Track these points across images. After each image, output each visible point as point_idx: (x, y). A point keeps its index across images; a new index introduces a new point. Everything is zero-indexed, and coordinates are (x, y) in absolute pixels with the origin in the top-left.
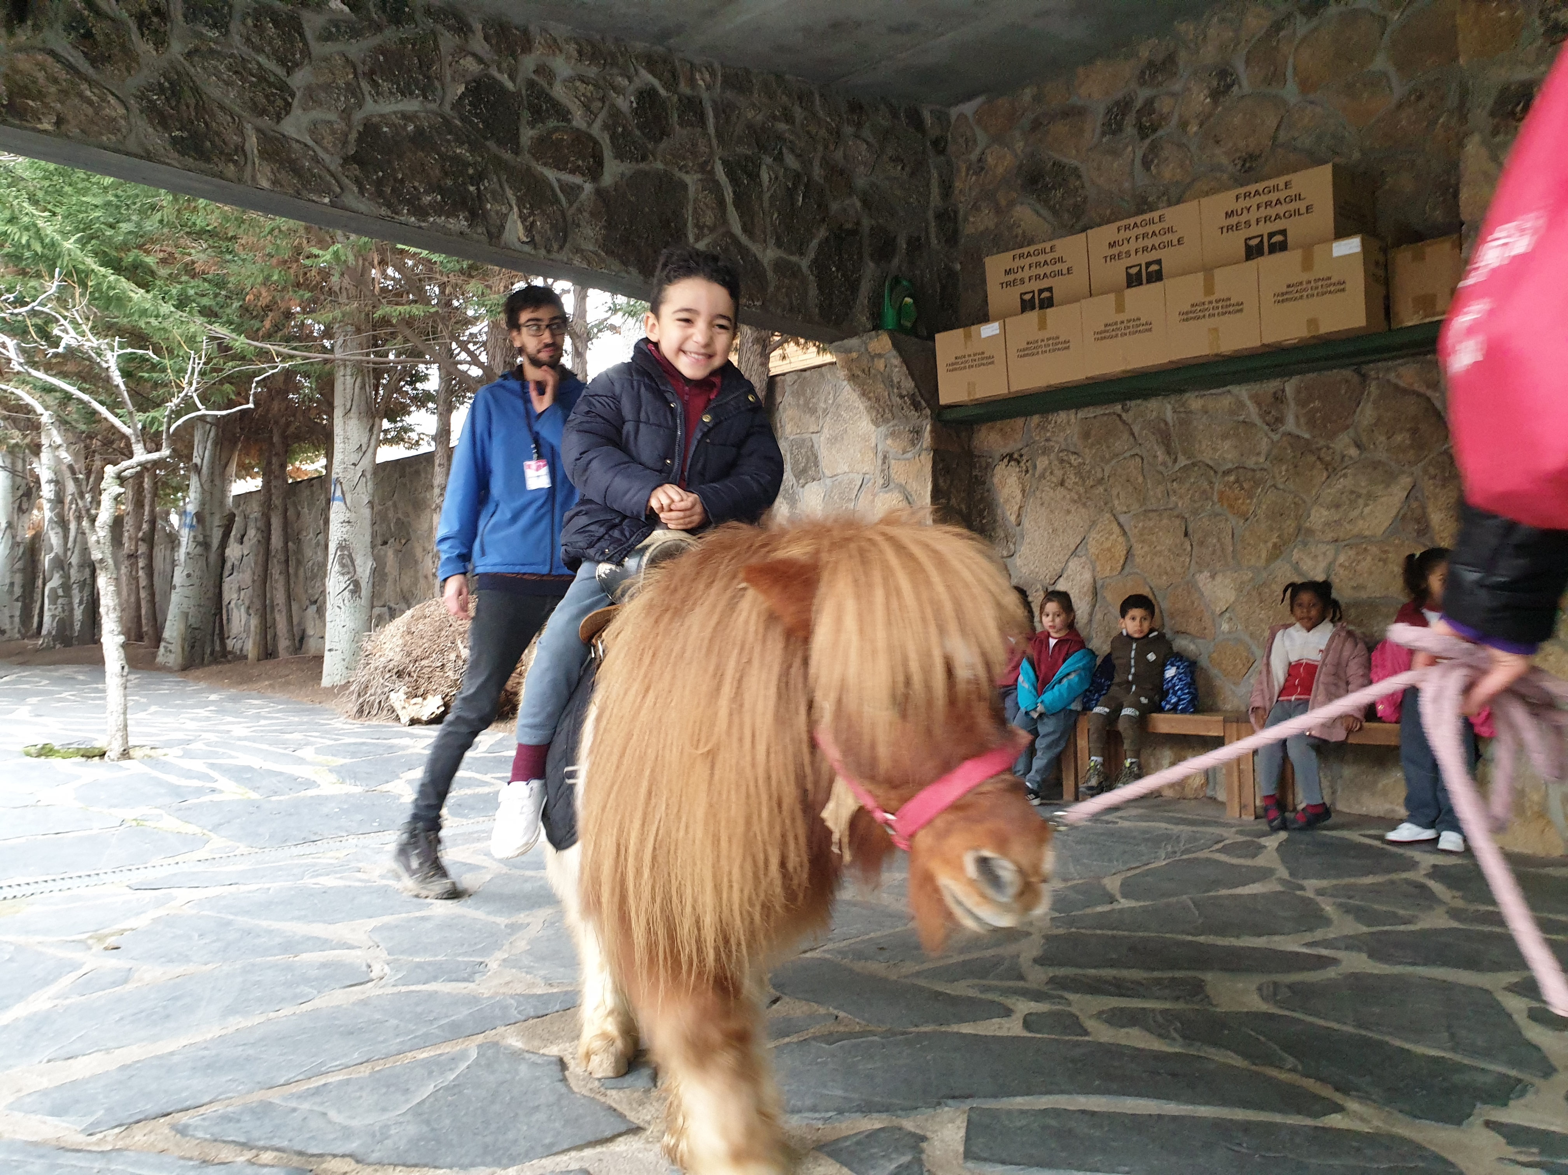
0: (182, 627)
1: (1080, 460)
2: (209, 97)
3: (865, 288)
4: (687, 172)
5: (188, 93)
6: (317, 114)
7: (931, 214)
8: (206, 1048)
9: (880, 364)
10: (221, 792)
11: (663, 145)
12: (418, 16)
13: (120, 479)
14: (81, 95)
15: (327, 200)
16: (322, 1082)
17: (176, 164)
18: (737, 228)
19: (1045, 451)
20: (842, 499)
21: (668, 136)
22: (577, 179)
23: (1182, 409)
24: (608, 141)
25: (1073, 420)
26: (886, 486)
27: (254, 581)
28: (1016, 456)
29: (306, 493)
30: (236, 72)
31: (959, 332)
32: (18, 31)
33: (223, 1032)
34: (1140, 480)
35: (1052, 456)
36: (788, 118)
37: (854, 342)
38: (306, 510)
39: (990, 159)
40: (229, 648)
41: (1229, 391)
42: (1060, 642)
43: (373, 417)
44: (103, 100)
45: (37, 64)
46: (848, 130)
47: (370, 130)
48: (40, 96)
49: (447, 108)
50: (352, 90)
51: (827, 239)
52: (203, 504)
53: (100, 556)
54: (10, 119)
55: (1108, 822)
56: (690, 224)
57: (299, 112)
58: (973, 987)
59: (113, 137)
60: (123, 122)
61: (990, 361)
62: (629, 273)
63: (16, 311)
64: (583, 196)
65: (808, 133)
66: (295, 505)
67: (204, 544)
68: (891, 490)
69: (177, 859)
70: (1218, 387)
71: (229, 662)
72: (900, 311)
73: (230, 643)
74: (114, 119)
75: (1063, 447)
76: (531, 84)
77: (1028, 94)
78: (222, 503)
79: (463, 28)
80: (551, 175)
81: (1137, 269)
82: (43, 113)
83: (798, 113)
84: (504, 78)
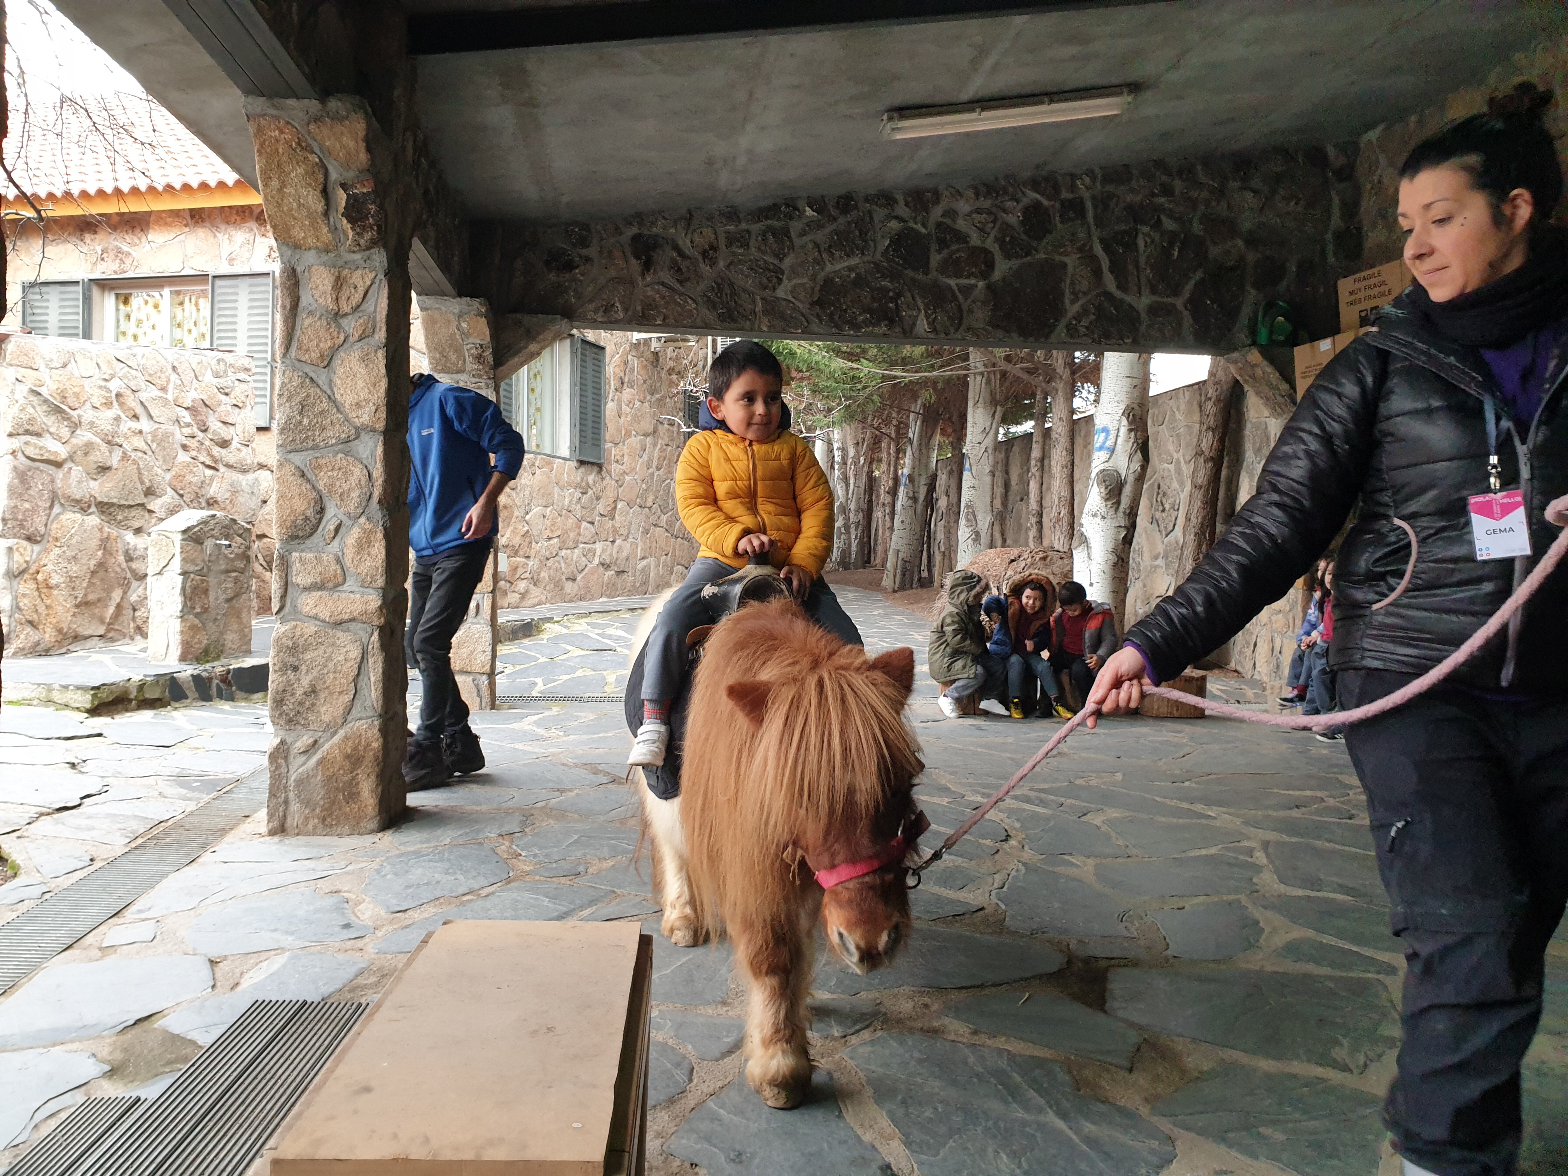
0: (895, 560)
2: (738, 287)
3: (1246, 311)
4: (1066, 255)
5: (726, 287)
6: (797, 281)
7: (1329, 237)
9: (1259, 371)
11: (1045, 241)
14: (675, 302)
15: (800, 331)
17: (720, 328)
18: (1111, 287)
21: (1050, 233)
22: (972, 281)
24: (998, 249)
30: (752, 269)
31: (1307, 347)
32: (647, 276)
36: (1167, 191)
37: (1235, 355)
39: (1385, 181)
43: (996, 405)
44: (686, 301)
45: (656, 291)
46: (1233, 185)
48: (656, 307)
49: (878, 256)
51: (1204, 279)
52: (913, 468)
56: (1067, 293)
57: (787, 282)
62: (1009, 335)
64: (977, 292)
65: (1189, 198)
67: (913, 498)
72: (1273, 328)
76: (939, 225)
78: (927, 467)
79: (890, 203)
80: (952, 282)
82: (657, 316)
83: (1178, 185)
84: (919, 227)
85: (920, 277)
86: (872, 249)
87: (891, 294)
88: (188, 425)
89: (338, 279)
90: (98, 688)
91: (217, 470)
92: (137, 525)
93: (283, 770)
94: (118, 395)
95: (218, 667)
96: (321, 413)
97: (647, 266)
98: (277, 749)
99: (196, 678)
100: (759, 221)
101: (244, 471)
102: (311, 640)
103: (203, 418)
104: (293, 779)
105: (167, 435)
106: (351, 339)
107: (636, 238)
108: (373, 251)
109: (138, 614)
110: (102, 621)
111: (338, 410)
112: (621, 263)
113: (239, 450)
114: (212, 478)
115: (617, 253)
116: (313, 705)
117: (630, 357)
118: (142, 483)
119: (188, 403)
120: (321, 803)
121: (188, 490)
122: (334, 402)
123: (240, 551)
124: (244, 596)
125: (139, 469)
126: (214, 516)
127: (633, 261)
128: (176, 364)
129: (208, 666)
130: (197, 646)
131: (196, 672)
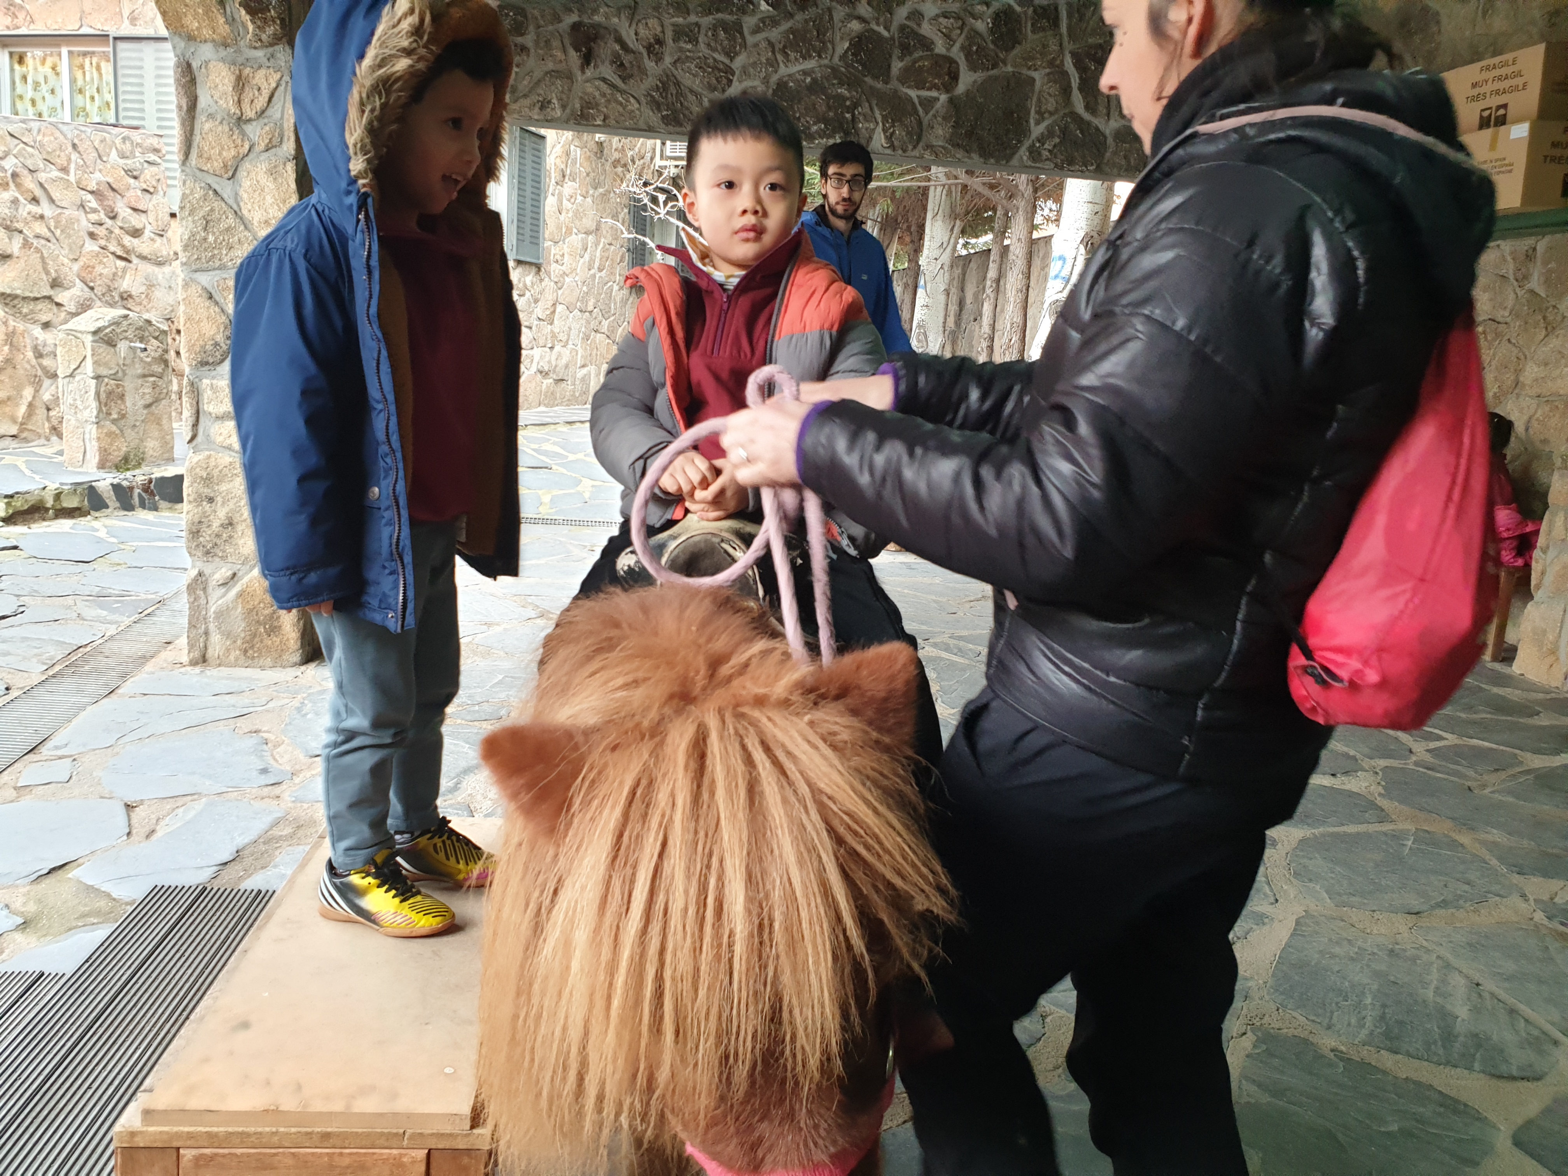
2: (684, 86)
4: (1036, 70)
5: (673, 87)
6: (748, 84)
11: (1014, 52)
14: (616, 101)
17: (663, 133)
18: (1080, 106)
21: (1020, 43)
22: (934, 94)
24: (964, 58)
30: (701, 68)
43: (955, 219)
44: (628, 101)
47: (781, 86)
49: (836, 60)
50: (771, 62)
56: (1033, 112)
57: (738, 84)
60: (638, 112)
62: (970, 158)
64: (938, 105)
74: (633, 111)
76: (903, 29)
80: (913, 93)
84: (881, 29)
85: (879, 85)
86: (830, 51)
87: (848, 103)
88: (95, 211)
89: (239, 78)
90: (11, 496)
91: (130, 261)
92: (45, 318)
93: (203, 601)
94: (15, 175)
95: (137, 477)
96: (228, 230)
97: (587, 59)
98: (195, 580)
99: (116, 488)
100: (711, 13)
101: (160, 264)
102: (226, 471)
103: (111, 203)
104: (212, 610)
105: (71, 221)
106: (257, 149)
107: (576, 27)
108: (277, 48)
109: (52, 413)
110: (14, 420)
111: (246, 227)
112: (559, 54)
113: (152, 240)
114: (124, 270)
115: (556, 43)
116: (231, 537)
117: (572, 147)
118: (47, 273)
119: (93, 186)
120: (243, 635)
121: (99, 282)
122: (241, 218)
123: (157, 355)
124: (164, 402)
125: (42, 258)
126: (126, 317)
127: (572, 53)
128: (76, 141)
129: (129, 474)
130: (116, 453)
131: (116, 481)
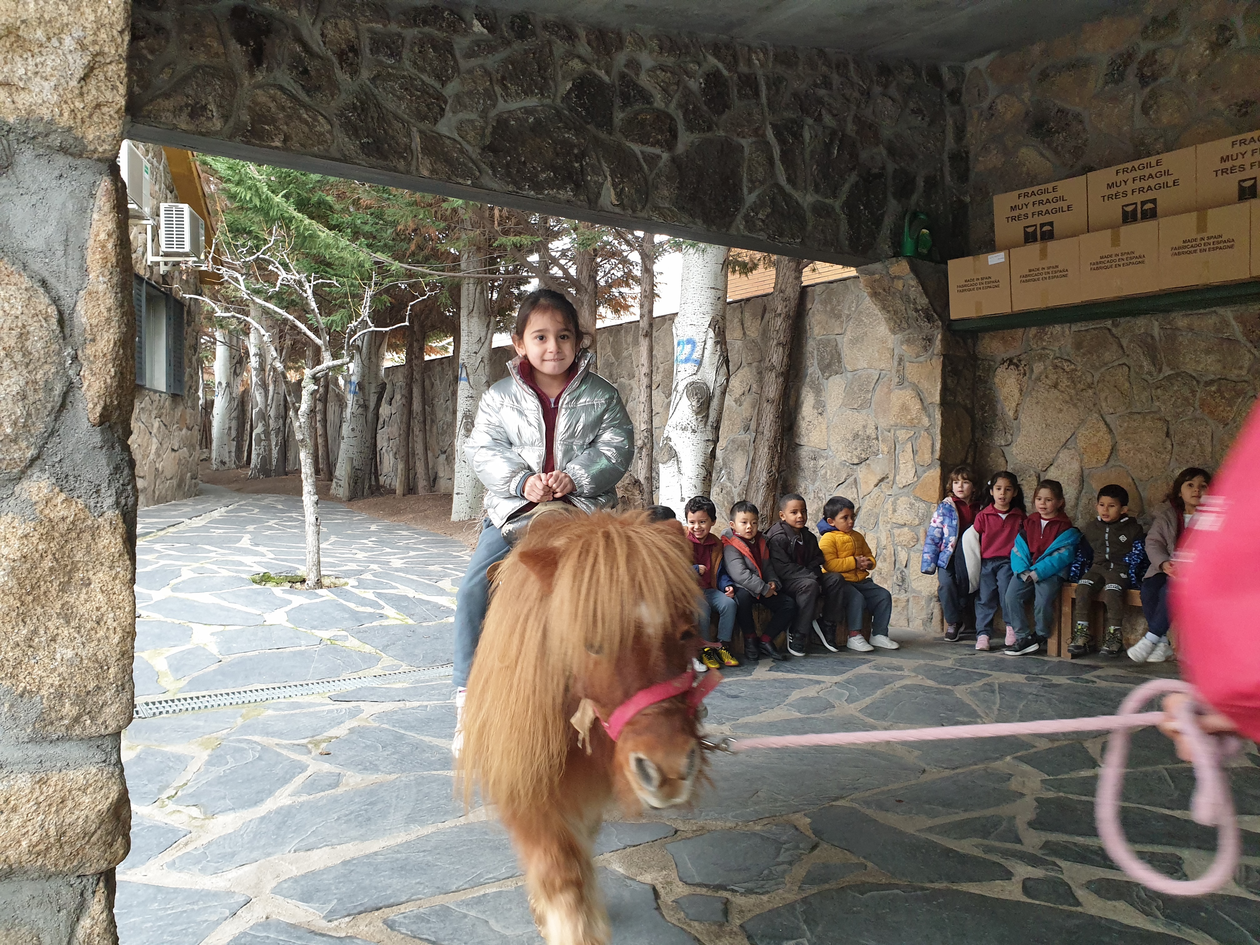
0: (349, 468)
1: (1073, 367)
2: (387, 110)
3: (888, 222)
4: (744, 137)
5: (373, 109)
6: (464, 115)
7: (945, 156)
8: (398, 852)
9: (899, 284)
10: (387, 617)
11: (724, 117)
12: (538, 30)
13: (315, 379)
14: (300, 118)
15: (469, 182)
16: (482, 893)
17: (364, 163)
18: (782, 180)
19: (1042, 358)
20: (860, 390)
21: (729, 108)
22: (657, 151)
23: (1168, 326)
24: (681, 117)
25: (1067, 332)
26: (901, 383)
27: (400, 435)
28: (1015, 361)
29: (439, 369)
30: (406, 89)
31: (969, 260)
32: (258, 73)
33: (409, 838)
34: (1127, 385)
35: (1048, 362)
36: (827, 83)
37: (878, 266)
38: (438, 382)
39: (999, 107)
40: (381, 483)
41: (1215, 312)
42: (1051, 523)
43: (489, 316)
44: (315, 120)
45: (270, 97)
46: (877, 89)
47: (502, 124)
48: (273, 121)
49: (558, 100)
50: (490, 95)
51: (857, 182)
52: (363, 376)
53: (301, 437)
54: (254, 141)
55: (1088, 681)
56: (745, 179)
57: (451, 114)
58: (976, 846)
59: (321, 147)
60: (328, 135)
61: (995, 284)
62: (695, 224)
63: (247, 260)
64: (661, 164)
65: (843, 95)
66: (430, 378)
67: (365, 407)
68: (905, 388)
69: (361, 674)
70: (1205, 308)
71: (382, 495)
72: (917, 241)
73: (382, 479)
74: (322, 134)
75: (1057, 355)
76: (623, 76)
77: (1036, 49)
78: (377, 374)
79: (571, 37)
80: (636, 148)
81: (1133, 207)
82: (275, 135)
83: (836, 79)
84: (602, 74)
85: (603, 135)
86: (553, 90)
87: (576, 151)
97: (257, 57)
100: (415, 25)
107: (238, 12)
112: (216, 45)
115: (209, 29)
127: (235, 46)
